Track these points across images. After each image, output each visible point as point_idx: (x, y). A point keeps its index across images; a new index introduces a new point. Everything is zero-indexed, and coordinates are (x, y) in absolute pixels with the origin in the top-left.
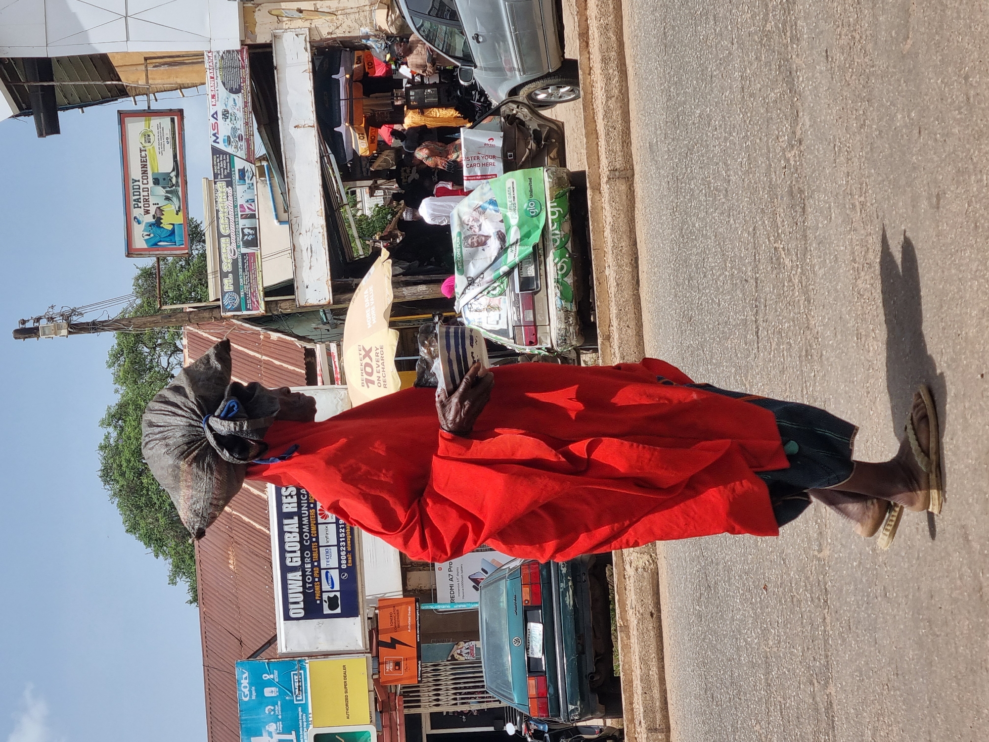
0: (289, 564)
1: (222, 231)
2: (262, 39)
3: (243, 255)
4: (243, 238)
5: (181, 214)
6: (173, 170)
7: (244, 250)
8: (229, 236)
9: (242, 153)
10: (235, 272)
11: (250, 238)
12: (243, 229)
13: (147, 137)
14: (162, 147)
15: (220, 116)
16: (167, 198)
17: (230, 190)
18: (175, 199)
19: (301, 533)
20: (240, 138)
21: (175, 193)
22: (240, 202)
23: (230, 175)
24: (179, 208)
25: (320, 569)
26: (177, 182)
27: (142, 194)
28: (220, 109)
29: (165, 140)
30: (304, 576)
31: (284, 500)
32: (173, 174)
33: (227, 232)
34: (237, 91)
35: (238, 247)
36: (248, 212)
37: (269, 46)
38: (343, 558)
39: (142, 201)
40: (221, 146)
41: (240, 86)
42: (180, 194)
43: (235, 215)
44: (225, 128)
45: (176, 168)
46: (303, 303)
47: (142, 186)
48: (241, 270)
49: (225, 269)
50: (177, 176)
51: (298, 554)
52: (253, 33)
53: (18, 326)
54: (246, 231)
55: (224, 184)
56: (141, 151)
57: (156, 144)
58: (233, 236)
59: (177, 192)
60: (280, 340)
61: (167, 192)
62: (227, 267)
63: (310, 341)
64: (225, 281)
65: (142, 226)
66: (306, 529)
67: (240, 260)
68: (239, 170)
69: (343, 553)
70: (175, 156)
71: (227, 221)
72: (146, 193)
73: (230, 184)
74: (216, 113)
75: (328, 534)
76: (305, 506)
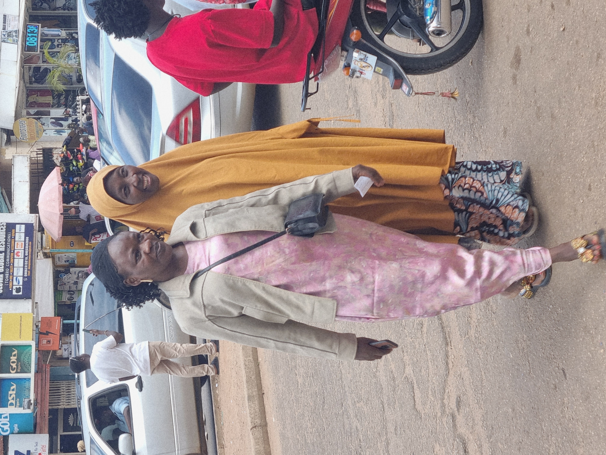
19: (5, 260)
25: (13, 276)
30: (4, 277)
38: (26, 272)
66: (8, 260)
69: (26, 270)
75: (19, 262)
76: (9, 251)
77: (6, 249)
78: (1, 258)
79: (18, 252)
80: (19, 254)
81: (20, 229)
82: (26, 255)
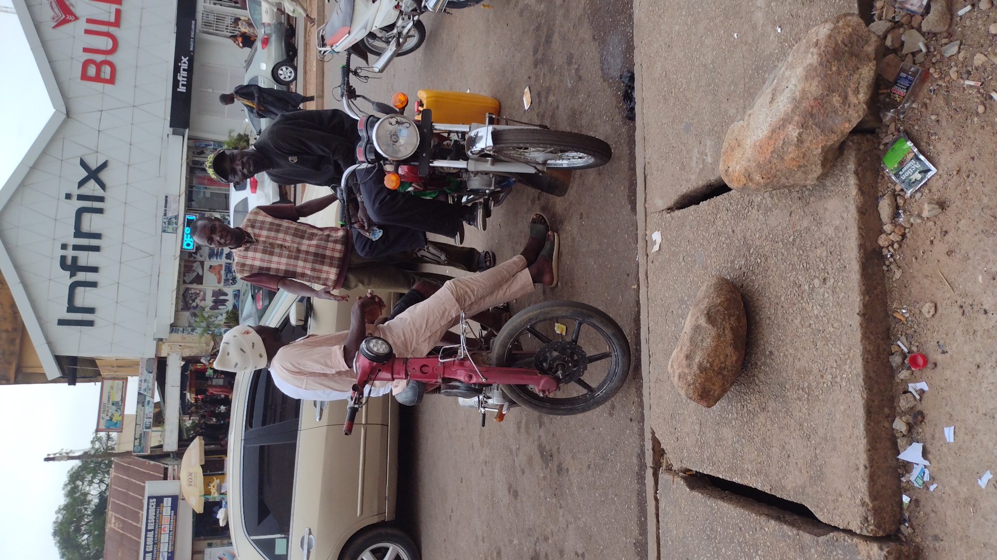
0: (147, 550)
1: (138, 423)
2: (163, 355)
3: (144, 432)
4: (145, 426)
7: (145, 430)
8: (140, 425)
9: (150, 395)
10: (140, 438)
11: (148, 426)
12: (146, 423)
13: (112, 388)
14: (117, 391)
15: (143, 381)
16: (116, 411)
17: (143, 408)
18: (119, 411)
19: (154, 538)
20: (150, 389)
21: (120, 409)
22: (147, 412)
24: (120, 414)
25: (160, 552)
26: (121, 405)
27: (106, 408)
28: (143, 379)
29: (119, 389)
30: (153, 555)
31: (149, 524)
32: (120, 402)
33: (140, 423)
34: (151, 373)
35: (143, 429)
36: (149, 416)
37: (166, 358)
38: (170, 547)
39: (106, 411)
40: (142, 392)
41: (152, 371)
43: (144, 417)
44: (144, 386)
45: (121, 399)
46: (165, 451)
47: (107, 405)
49: (136, 437)
51: (152, 546)
52: (160, 352)
53: (46, 457)
55: (141, 406)
57: (115, 390)
58: (142, 425)
60: (154, 464)
61: (116, 408)
62: (138, 436)
63: (167, 464)
64: (136, 442)
65: (104, 421)
66: (156, 536)
67: (143, 434)
68: (148, 401)
69: (170, 545)
70: (122, 395)
71: (140, 419)
72: (108, 408)
73: (143, 406)
75: (165, 538)
76: (157, 526)
77: (155, 527)
78: (151, 534)
79: (165, 527)
80: (166, 529)
81: (167, 502)
82: (171, 529)
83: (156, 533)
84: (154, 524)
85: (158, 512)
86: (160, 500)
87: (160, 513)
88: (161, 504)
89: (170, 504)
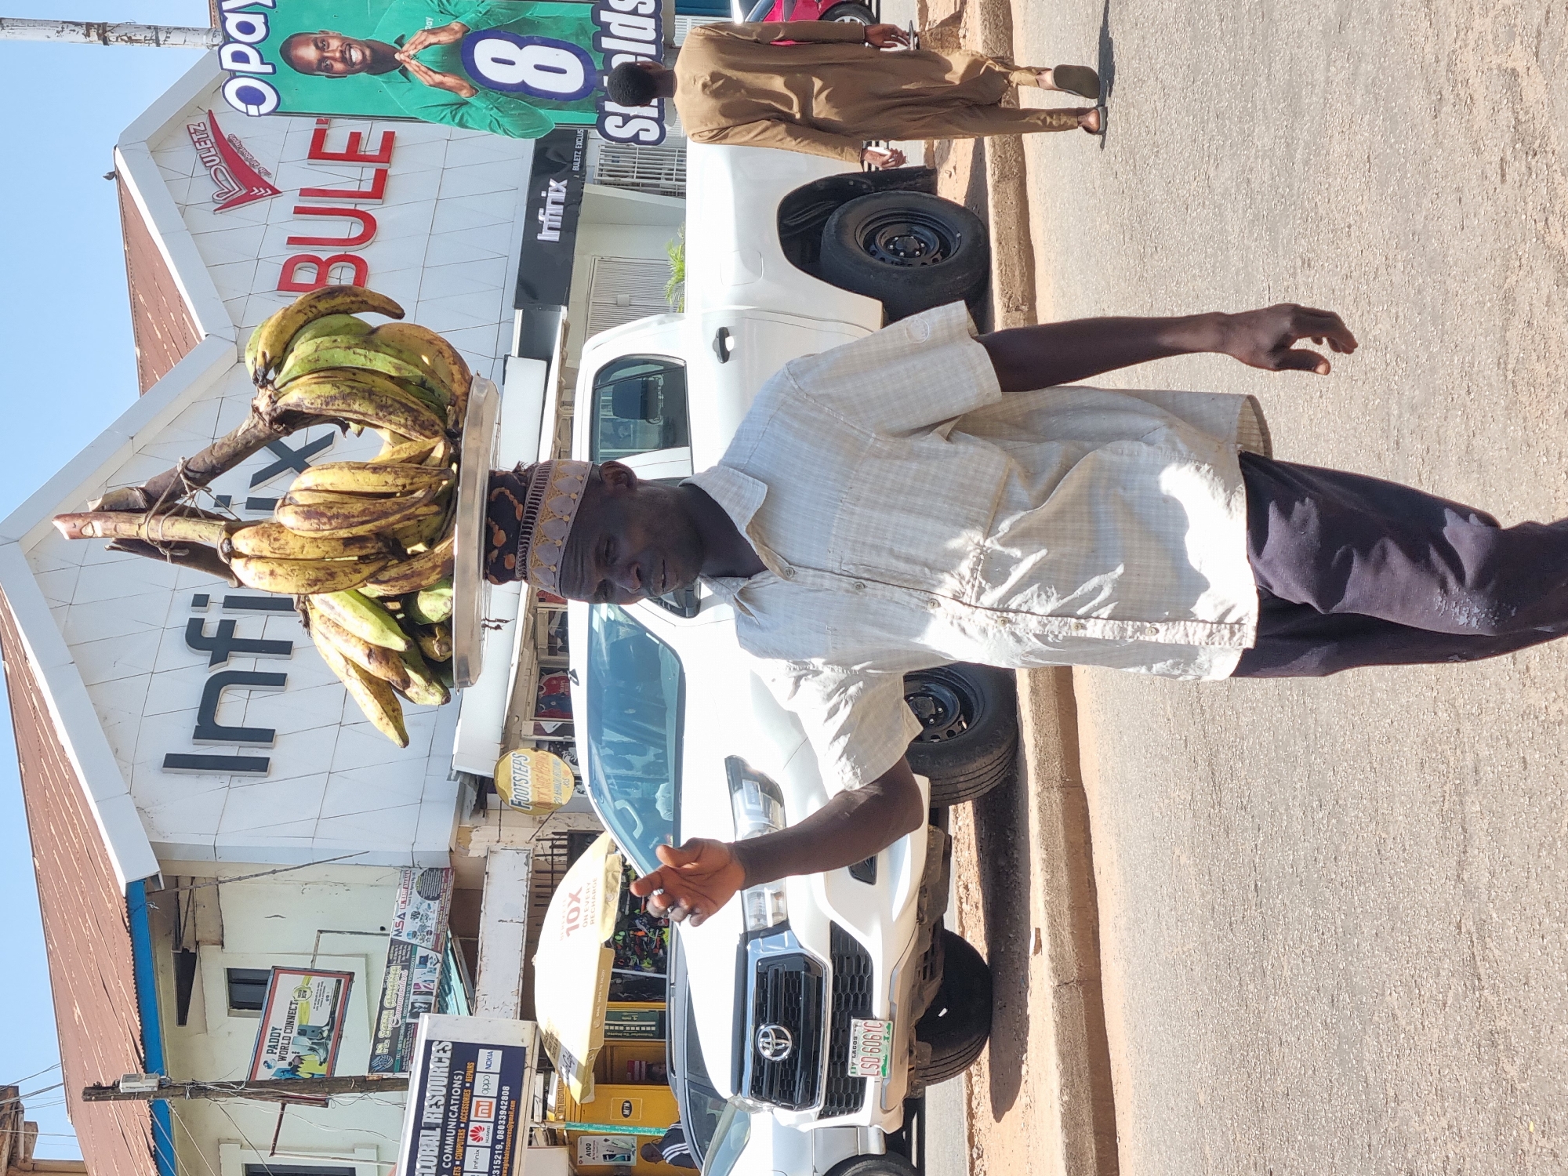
1: (386, 1004)
3: (408, 1025)
4: (412, 1009)
5: (325, 1066)
6: (327, 1025)
8: (395, 1008)
9: (430, 945)
11: (421, 1010)
12: (412, 1003)
13: (302, 993)
14: (318, 1003)
15: (408, 917)
16: (312, 1049)
17: (405, 972)
18: (322, 1052)
19: (441, 1148)
20: (428, 933)
21: (323, 1046)
22: (416, 980)
23: (409, 960)
24: (325, 1059)
26: (329, 1036)
27: (281, 1041)
28: (409, 911)
29: (325, 998)
31: (427, 1110)
32: (326, 1028)
33: (393, 1005)
34: (434, 899)
35: (403, 1017)
36: (423, 989)
37: (483, 859)
39: (279, 1047)
40: (404, 938)
41: (439, 895)
42: (330, 1047)
43: (407, 992)
44: (410, 925)
45: (331, 1023)
47: (283, 1034)
48: (401, 1037)
49: (381, 1035)
50: (330, 1031)
52: (465, 848)
54: (417, 1005)
55: (399, 967)
56: (291, 1003)
57: (312, 1001)
58: (399, 1009)
59: (327, 1045)
61: (313, 1043)
64: (380, 1046)
65: (273, 1071)
66: (448, 1149)
67: (403, 1028)
68: (421, 957)
70: (333, 1013)
71: (394, 996)
72: (286, 1042)
73: (406, 968)
74: (404, 914)
75: (477, 1159)
76: (453, 1118)
77: (446, 1118)
78: (430, 1141)
79: (479, 1127)
80: (481, 1134)
81: (489, 1063)
82: (500, 1137)
83: (450, 1140)
84: (442, 1109)
85: (457, 1085)
86: (464, 1055)
87: (463, 1087)
88: (470, 1066)
89: (496, 1067)
